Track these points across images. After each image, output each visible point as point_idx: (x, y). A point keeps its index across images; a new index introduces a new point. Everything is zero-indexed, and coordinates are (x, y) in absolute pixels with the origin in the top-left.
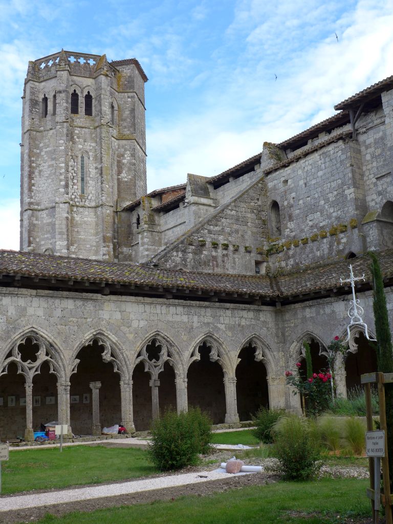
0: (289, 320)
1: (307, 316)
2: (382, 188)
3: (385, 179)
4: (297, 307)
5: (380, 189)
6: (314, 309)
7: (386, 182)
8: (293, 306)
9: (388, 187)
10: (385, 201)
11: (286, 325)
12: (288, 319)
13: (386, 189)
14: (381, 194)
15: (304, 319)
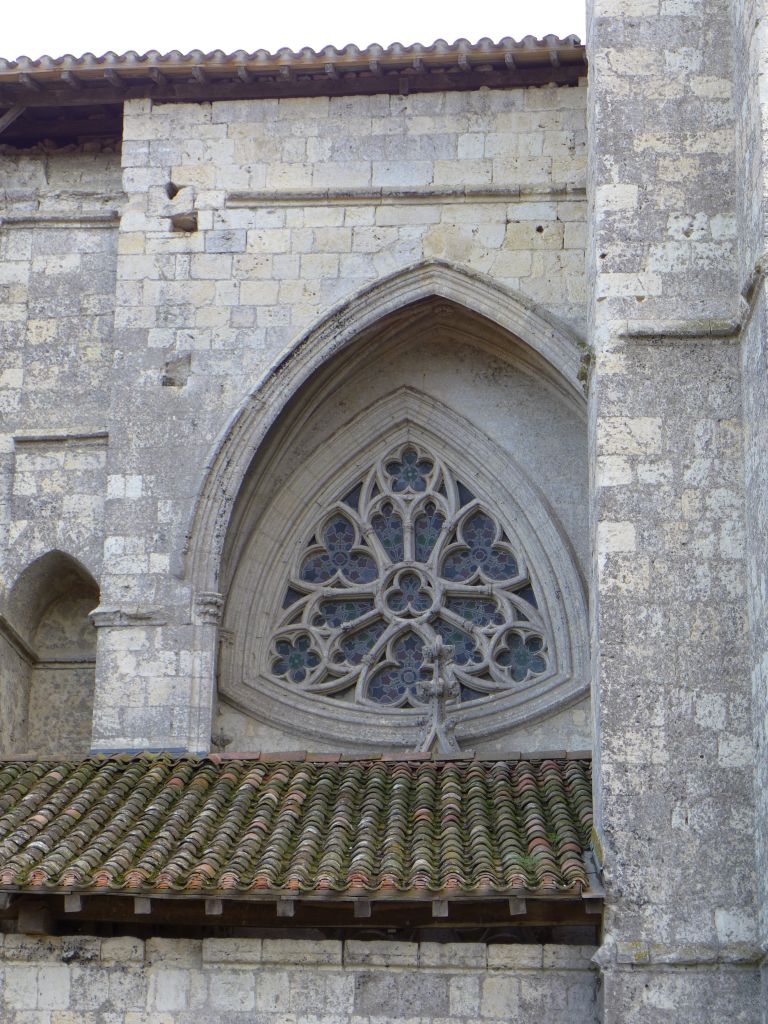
2: (40, 489)
3: (60, 456)
5: (26, 488)
7: (62, 469)
9: (70, 492)
10: (39, 547)
13: (57, 498)
14: (29, 514)
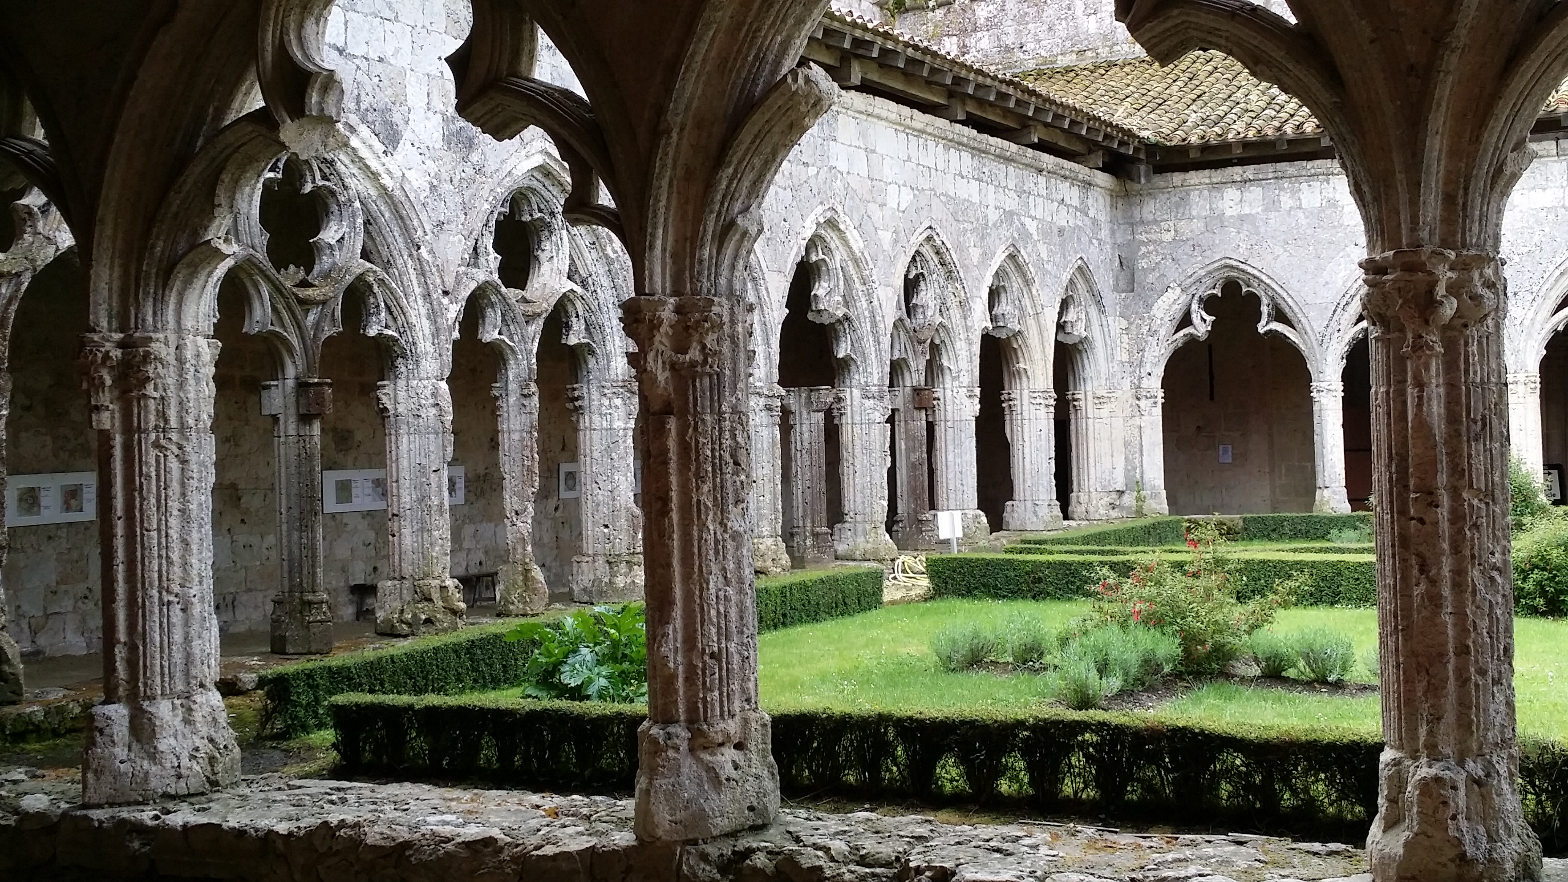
0: (1155, 222)
1: (1229, 213)
4: (1192, 182)
6: (1255, 193)
8: (1177, 178)
11: (1143, 237)
12: (1151, 217)
15: (1216, 221)
